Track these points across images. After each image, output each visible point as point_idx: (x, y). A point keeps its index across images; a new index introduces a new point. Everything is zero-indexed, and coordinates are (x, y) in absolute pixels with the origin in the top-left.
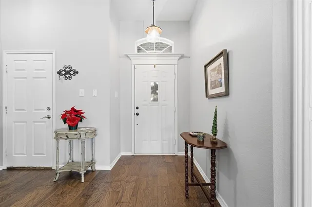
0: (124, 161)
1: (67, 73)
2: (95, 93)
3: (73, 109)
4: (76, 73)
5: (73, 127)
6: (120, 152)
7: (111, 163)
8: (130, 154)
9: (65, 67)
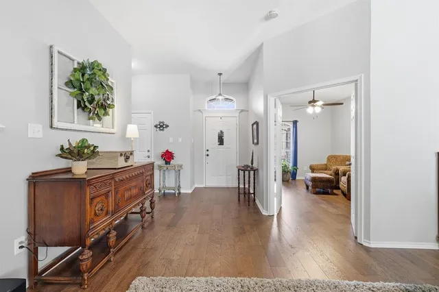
0: (197, 191)
1: (161, 126)
2: (180, 140)
3: (167, 151)
4: (167, 126)
5: (167, 163)
6: (194, 184)
7: (191, 187)
8: (202, 186)
9: (160, 123)
